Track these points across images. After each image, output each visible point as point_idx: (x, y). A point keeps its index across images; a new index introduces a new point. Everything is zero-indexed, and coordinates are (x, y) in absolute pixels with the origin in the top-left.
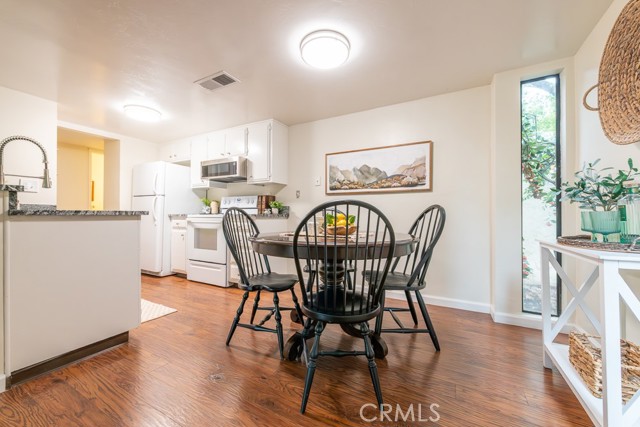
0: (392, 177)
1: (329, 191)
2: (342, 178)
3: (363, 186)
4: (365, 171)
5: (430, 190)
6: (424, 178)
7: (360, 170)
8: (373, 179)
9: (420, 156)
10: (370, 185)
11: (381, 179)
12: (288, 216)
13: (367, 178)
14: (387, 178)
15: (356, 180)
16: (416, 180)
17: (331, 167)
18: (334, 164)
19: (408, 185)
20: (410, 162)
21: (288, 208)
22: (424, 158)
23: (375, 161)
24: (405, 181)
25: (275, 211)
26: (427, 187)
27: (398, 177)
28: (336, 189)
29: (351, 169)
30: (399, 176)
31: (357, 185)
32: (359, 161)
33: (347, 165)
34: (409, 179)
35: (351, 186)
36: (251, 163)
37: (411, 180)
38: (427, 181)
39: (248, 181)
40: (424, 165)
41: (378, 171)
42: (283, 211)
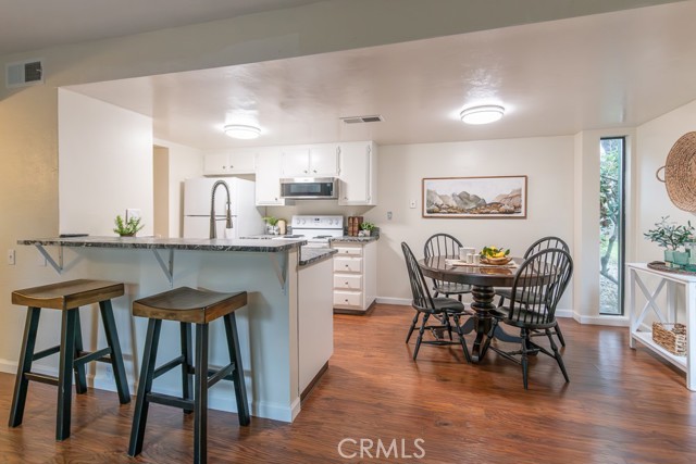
0: (491, 204)
1: (426, 214)
2: (440, 202)
3: (463, 211)
4: (464, 198)
5: (525, 217)
6: (520, 207)
7: (459, 196)
8: (473, 206)
9: (516, 188)
10: (470, 211)
11: (480, 205)
12: (377, 237)
13: (466, 204)
14: (486, 205)
15: (455, 205)
16: (513, 209)
17: (429, 192)
18: (431, 188)
19: (505, 213)
20: (508, 192)
21: (378, 229)
22: (520, 190)
23: (474, 189)
24: (502, 209)
25: (367, 232)
26: (522, 214)
27: (496, 205)
28: (434, 212)
29: (449, 195)
30: (498, 204)
31: (456, 210)
32: (459, 188)
33: (446, 191)
34: (506, 207)
35: (450, 210)
36: (345, 184)
37: (508, 208)
38: (523, 209)
39: (341, 202)
40: (520, 195)
41: (477, 198)
42: (375, 233)
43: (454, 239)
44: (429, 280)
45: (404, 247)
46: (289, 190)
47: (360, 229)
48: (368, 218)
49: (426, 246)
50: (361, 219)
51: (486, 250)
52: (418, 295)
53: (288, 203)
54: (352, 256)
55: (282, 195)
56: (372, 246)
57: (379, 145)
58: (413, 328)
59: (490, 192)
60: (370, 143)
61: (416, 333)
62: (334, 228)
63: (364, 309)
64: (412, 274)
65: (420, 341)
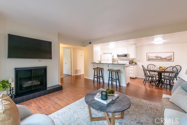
0: (164, 58)
1: (148, 60)
2: (151, 58)
5: (173, 61)
6: (172, 59)
7: (156, 57)
10: (158, 60)
11: (161, 59)
12: (137, 65)
13: (158, 58)
14: (163, 59)
15: (155, 58)
16: (170, 59)
18: (149, 55)
19: (168, 60)
20: (169, 56)
21: (136, 63)
23: (159, 55)
24: (167, 59)
25: (134, 64)
27: (165, 58)
28: (149, 60)
29: (153, 56)
31: (155, 59)
32: (156, 55)
33: (152, 56)
34: (168, 59)
35: (153, 59)
36: (129, 55)
37: (169, 59)
38: (173, 59)
39: (129, 58)
40: (172, 56)
41: (160, 57)
42: (136, 64)
43: (154, 65)
44: (148, 72)
45: (142, 66)
46: (118, 56)
47: (133, 63)
48: (134, 61)
49: (148, 66)
50: (133, 61)
51: (160, 67)
52: (145, 74)
53: (118, 58)
54: (131, 68)
55: (117, 57)
56: (135, 66)
57: (136, 47)
58: (145, 80)
59: (164, 56)
60: (135, 47)
61: (145, 81)
62: (127, 63)
63: (134, 77)
64: (144, 71)
65: (146, 82)
